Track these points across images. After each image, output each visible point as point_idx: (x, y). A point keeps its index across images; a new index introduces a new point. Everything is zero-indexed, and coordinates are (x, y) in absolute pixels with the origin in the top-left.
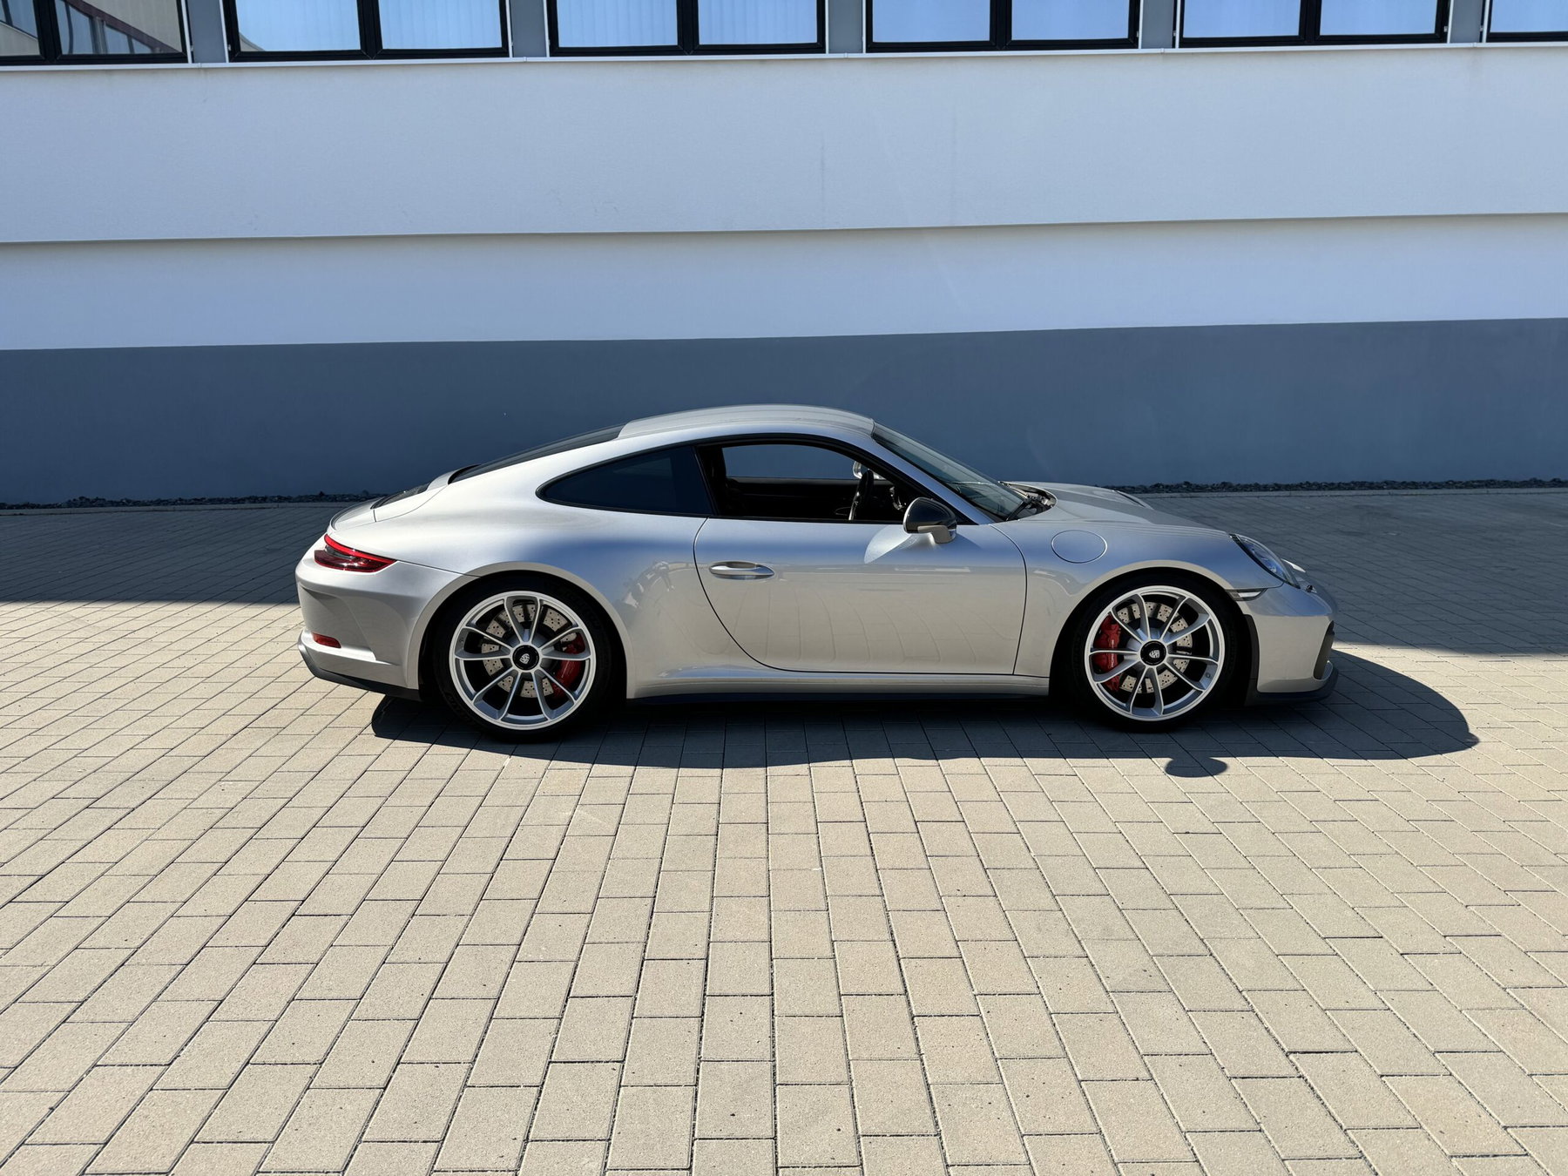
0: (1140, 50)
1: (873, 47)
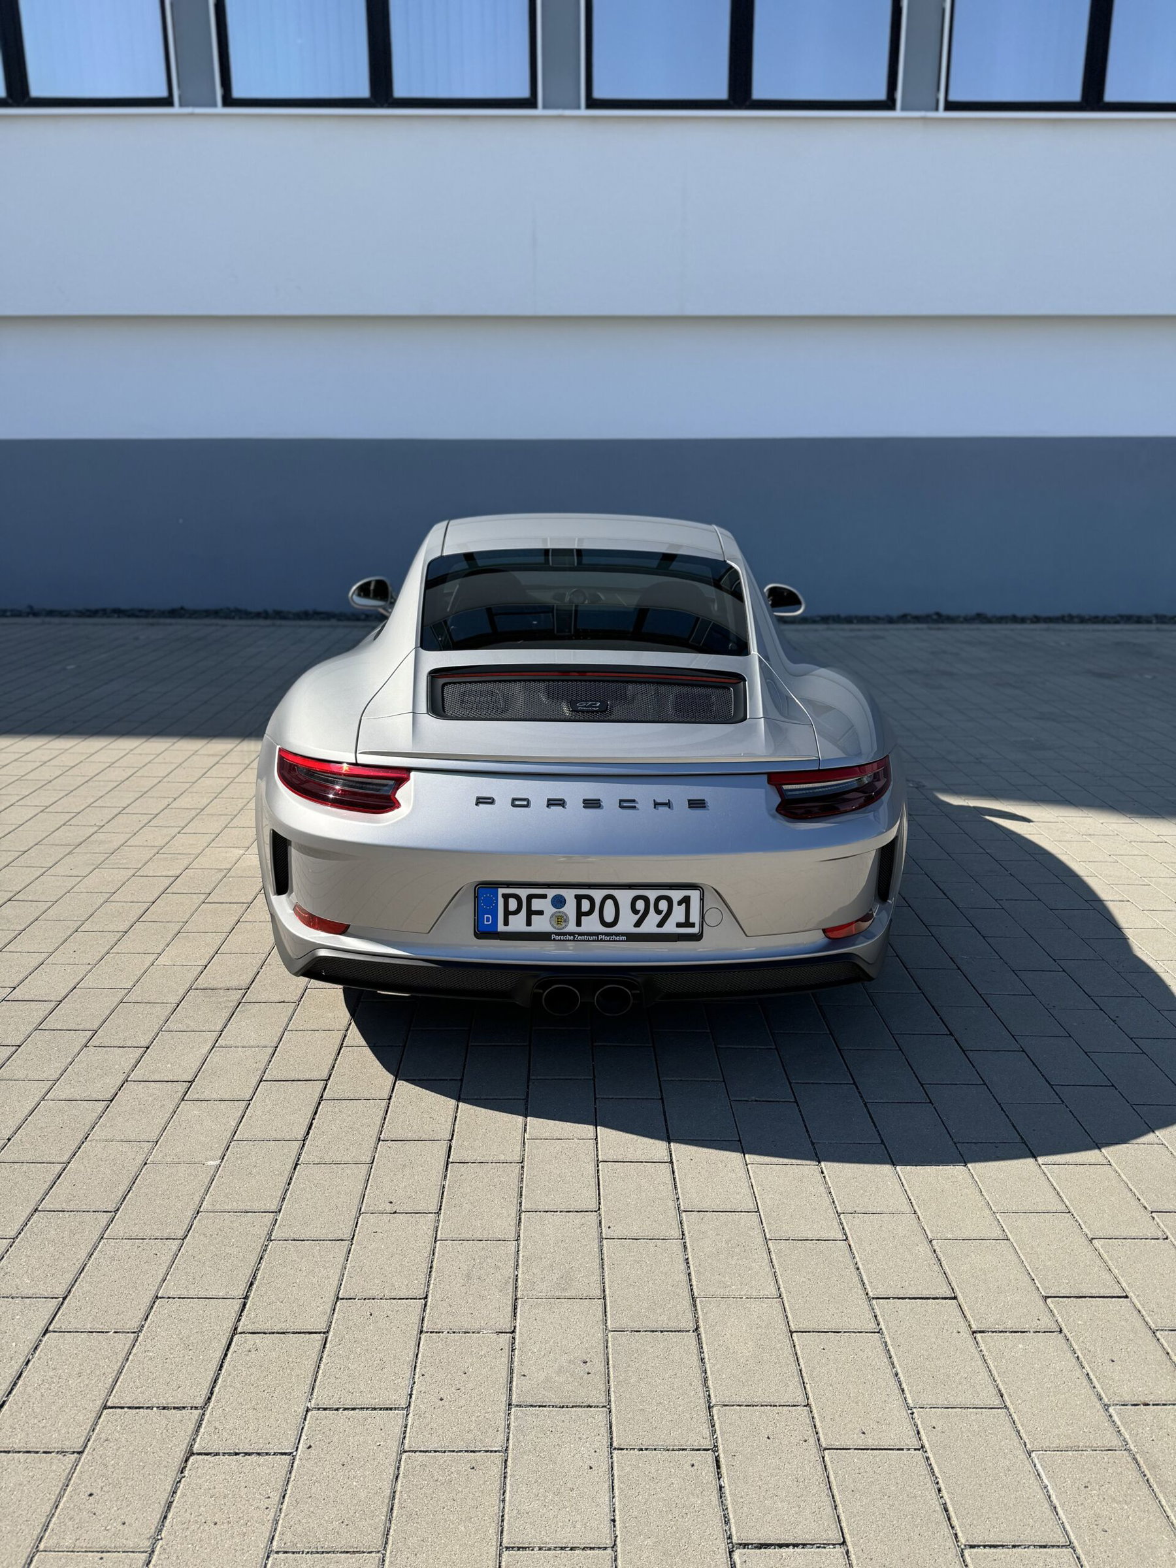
0: (898, 113)
1: (592, 103)
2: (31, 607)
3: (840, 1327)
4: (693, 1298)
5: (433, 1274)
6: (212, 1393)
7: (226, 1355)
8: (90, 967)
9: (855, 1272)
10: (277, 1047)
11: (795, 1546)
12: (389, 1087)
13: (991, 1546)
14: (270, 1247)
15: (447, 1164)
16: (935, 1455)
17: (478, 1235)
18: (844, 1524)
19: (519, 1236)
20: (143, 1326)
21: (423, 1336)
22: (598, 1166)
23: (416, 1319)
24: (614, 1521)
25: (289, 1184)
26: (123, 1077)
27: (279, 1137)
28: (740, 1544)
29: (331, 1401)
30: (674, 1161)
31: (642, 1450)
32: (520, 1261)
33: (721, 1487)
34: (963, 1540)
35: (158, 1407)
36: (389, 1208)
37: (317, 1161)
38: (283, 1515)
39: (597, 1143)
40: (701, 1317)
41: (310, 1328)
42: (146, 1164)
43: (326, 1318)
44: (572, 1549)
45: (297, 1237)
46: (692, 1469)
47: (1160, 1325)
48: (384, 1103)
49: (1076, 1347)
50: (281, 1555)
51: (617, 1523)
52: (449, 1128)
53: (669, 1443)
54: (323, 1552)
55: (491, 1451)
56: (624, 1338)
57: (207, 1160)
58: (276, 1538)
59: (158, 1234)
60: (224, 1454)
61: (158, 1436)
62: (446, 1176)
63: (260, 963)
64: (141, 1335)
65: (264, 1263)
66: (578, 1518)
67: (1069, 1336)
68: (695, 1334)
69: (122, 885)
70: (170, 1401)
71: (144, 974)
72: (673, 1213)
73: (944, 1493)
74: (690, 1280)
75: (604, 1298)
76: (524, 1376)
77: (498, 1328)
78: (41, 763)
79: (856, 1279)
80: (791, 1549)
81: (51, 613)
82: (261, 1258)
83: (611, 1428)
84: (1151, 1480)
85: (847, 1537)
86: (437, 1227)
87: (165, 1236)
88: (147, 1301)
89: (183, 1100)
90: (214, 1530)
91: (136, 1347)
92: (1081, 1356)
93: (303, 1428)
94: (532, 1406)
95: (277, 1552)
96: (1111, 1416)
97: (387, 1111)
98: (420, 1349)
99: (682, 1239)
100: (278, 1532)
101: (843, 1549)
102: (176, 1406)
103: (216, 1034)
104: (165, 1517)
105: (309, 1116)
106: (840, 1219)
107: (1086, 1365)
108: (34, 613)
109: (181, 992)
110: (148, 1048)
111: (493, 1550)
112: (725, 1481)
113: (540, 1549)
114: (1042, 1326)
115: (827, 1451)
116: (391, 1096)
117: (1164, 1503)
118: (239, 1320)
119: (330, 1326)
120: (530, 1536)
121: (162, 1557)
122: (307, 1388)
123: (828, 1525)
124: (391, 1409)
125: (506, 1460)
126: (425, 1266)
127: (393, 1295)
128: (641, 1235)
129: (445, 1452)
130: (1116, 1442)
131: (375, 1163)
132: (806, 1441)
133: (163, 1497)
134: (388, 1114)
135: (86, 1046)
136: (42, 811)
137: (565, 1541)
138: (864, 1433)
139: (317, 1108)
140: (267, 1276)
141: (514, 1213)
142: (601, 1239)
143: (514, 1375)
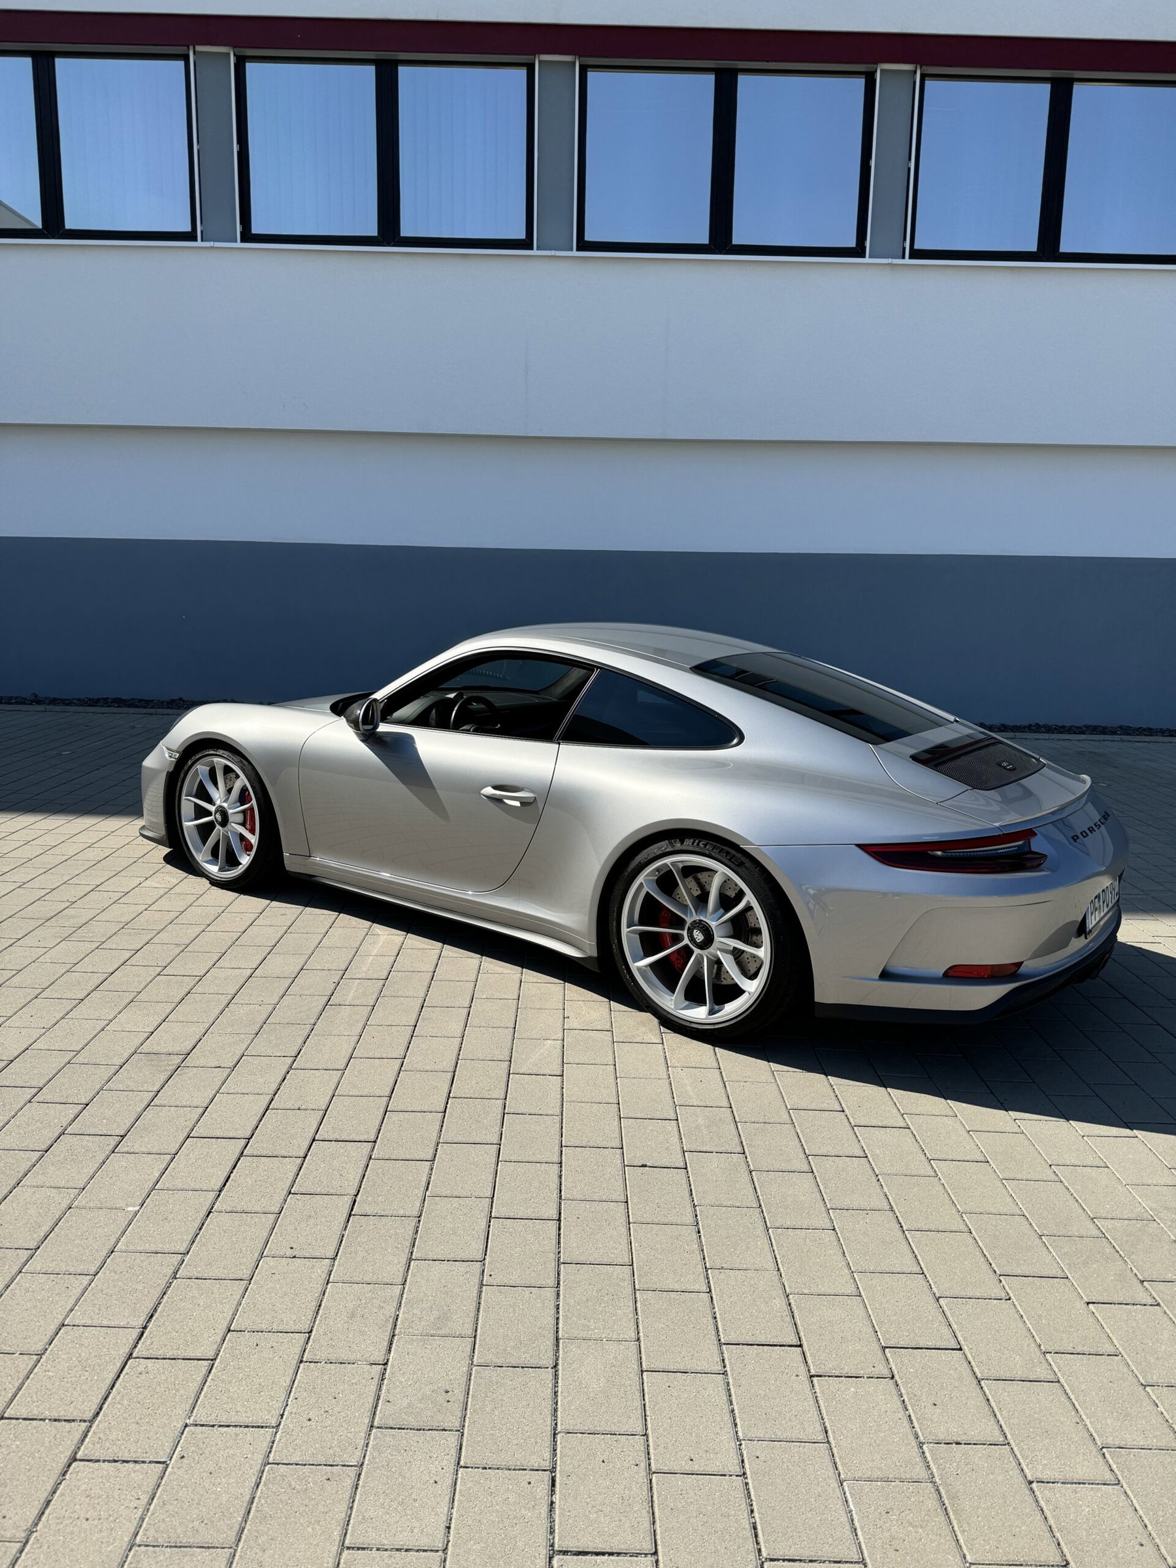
0: (867, 260)
1: (584, 245)
2: (36, 696)
3: (688, 1368)
4: (557, 1339)
5: (321, 1312)
6: (101, 1409)
7: (119, 1376)
8: (44, 1030)
9: (711, 1320)
10: (207, 1107)
11: (611, 1554)
12: (306, 1147)
13: (789, 1560)
14: (173, 1284)
15: (350, 1216)
16: (753, 1481)
17: (367, 1279)
18: (658, 1537)
19: (406, 1281)
20: (46, 1349)
21: (302, 1365)
22: (490, 1222)
23: (298, 1350)
24: (449, 1528)
25: (200, 1229)
26: (60, 1130)
27: (197, 1187)
28: (560, 1551)
29: (210, 1418)
30: (562, 1219)
31: (485, 1468)
32: (403, 1303)
33: (552, 1503)
34: (764, 1554)
35: (50, 1420)
36: (289, 1253)
37: (229, 1209)
38: (149, 1514)
39: (492, 1202)
40: (561, 1356)
41: (199, 1355)
42: (70, 1208)
43: (216, 1346)
44: (407, 1550)
45: (199, 1275)
46: (529, 1486)
47: (986, 1375)
48: (299, 1161)
49: (903, 1391)
50: (142, 1548)
51: (452, 1531)
52: (356, 1184)
53: (511, 1464)
54: (181, 1547)
55: (348, 1466)
56: (486, 1372)
57: (127, 1205)
58: (141, 1533)
59: (72, 1270)
60: (104, 1461)
61: (47, 1444)
62: (346, 1227)
63: (203, 1031)
64: (44, 1357)
65: (166, 1298)
66: (417, 1524)
67: (899, 1382)
68: (554, 1370)
69: (85, 957)
70: (62, 1414)
71: (93, 1038)
72: (553, 1264)
73: (756, 1514)
74: (557, 1324)
75: (475, 1337)
76: (389, 1402)
77: (372, 1359)
78: (25, 842)
79: (711, 1327)
80: (606, 1557)
81: (54, 701)
82: (164, 1294)
83: (461, 1449)
84: (949, 1509)
85: (660, 1548)
86: (331, 1271)
87: (79, 1271)
88: (53, 1327)
89: (113, 1152)
90: (85, 1525)
91: (38, 1367)
92: (906, 1400)
93: (179, 1441)
94: (391, 1428)
95: (139, 1546)
96: (923, 1453)
97: (301, 1168)
98: (298, 1376)
99: (557, 1287)
100: (142, 1528)
101: (653, 1559)
102: (67, 1418)
103: (152, 1095)
104: (43, 1513)
105: (228, 1169)
106: (707, 1274)
107: (909, 1407)
108: (37, 701)
109: (126, 1055)
110: (87, 1105)
111: (335, 1549)
112: (557, 1498)
113: (378, 1549)
114: (876, 1372)
115: (654, 1475)
116: (306, 1155)
117: (956, 1528)
118: (135, 1347)
119: (218, 1355)
120: (372, 1538)
121: (35, 1546)
122: (188, 1407)
123: (644, 1537)
124: (262, 1427)
125: (360, 1474)
126: (314, 1304)
127: (280, 1329)
128: (519, 1282)
129: (305, 1465)
130: (923, 1474)
131: (283, 1213)
132: (637, 1465)
133: (43, 1496)
134: (302, 1170)
135: (30, 1102)
136: (20, 887)
137: (401, 1543)
138: (692, 1460)
139: (237, 1163)
140: (167, 1309)
141: (404, 1260)
142: (482, 1285)
143: (380, 1401)
